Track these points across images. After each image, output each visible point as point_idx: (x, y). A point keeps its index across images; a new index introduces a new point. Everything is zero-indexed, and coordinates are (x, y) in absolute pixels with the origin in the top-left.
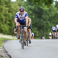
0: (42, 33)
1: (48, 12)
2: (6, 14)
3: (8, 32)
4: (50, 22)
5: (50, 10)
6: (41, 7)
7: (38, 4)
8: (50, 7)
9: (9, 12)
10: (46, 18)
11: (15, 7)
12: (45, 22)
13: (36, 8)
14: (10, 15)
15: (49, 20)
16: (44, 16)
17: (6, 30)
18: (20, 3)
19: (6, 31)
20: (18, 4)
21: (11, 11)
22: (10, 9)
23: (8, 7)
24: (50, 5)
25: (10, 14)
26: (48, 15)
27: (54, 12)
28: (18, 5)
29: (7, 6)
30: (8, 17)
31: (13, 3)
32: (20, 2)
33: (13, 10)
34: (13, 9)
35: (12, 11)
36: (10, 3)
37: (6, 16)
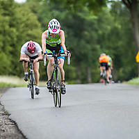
0: (84, 70)
1: (96, 26)
2: (5, 31)
3: (11, 70)
4: (101, 47)
5: (100, 21)
6: (80, 14)
7: (75, 7)
8: (100, 14)
9: (11, 25)
10: (92, 37)
11: (24, 15)
12: (89, 46)
13: (70, 17)
14: (12, 32)
15: (99, 42)
16: (86, 33)
17: (5, 66)
18: (34, 7)
19: (5, 68)
20: (30, 8)
21: (15, 23)
22: (14, 20)
23: (8, 15)
24: (99, 9)
25: (14, 30)
26: (97, 31)
27: (109, 24)
28: (30, 10)
29: (7, 12)
30: (10, 36)
31: (19, 6)
32: (35, 3)
33: (19, 21)
34: (20, 19)
35: (17, 23)
36: (13, 7)
37: (4, 35)
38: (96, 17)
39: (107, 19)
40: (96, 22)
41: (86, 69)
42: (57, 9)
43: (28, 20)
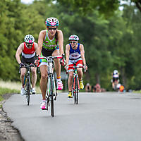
0: (93, 78)
1: (106, 31)
2: (10, 34)
5: (111, 25)
6: (89, 18)
7: (84, 10)
8: (112, 18)
9: (17, 28)
10: (102, 42)
11: (30, 17)
12: (99, 53)
13: (80, 20)
14: (18, 34)
15: (110, 48)
16: (96, 38)
18: (42, 8)
20: (37, 10)
21: (21, 25)
22: (19, 22)
23: (13, 16)
24: (111, 13)
25: (20, 32)
26: (107, 36)
27: (120, 30)
28: (37, 12)
29: (13, 14)
30: (15, 39)
31: (25, 7)
32: (42, 5)
33: (25, 23)
34: (26, 21)
35: (23, 25)
36: (19, 8)
37: (9, 38)
38: (107, 22)
39: (119, 24)
40: (107, 27)
41: (96, 76)
42: (66, 12)
43: (34, 22)
